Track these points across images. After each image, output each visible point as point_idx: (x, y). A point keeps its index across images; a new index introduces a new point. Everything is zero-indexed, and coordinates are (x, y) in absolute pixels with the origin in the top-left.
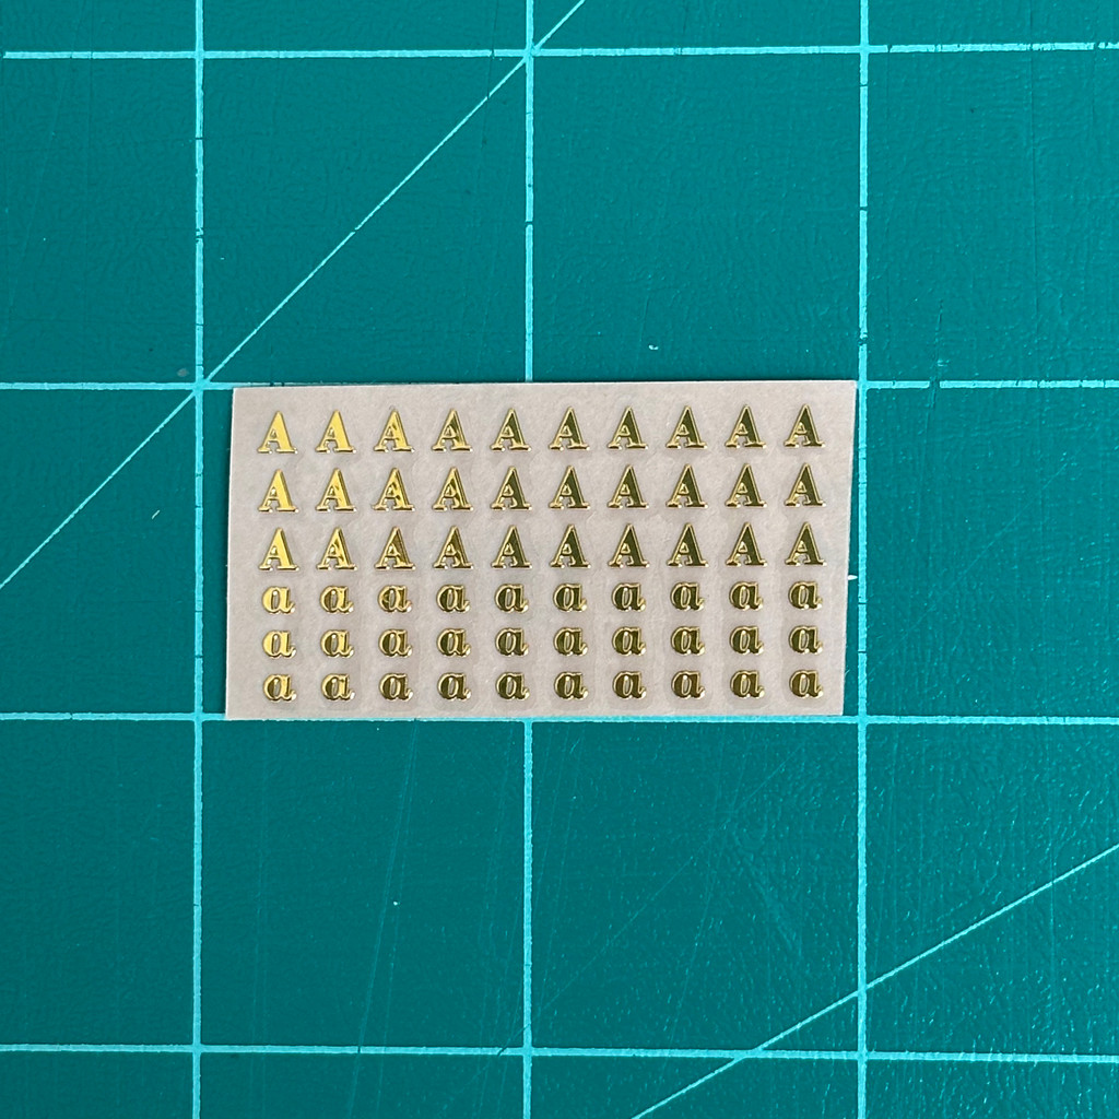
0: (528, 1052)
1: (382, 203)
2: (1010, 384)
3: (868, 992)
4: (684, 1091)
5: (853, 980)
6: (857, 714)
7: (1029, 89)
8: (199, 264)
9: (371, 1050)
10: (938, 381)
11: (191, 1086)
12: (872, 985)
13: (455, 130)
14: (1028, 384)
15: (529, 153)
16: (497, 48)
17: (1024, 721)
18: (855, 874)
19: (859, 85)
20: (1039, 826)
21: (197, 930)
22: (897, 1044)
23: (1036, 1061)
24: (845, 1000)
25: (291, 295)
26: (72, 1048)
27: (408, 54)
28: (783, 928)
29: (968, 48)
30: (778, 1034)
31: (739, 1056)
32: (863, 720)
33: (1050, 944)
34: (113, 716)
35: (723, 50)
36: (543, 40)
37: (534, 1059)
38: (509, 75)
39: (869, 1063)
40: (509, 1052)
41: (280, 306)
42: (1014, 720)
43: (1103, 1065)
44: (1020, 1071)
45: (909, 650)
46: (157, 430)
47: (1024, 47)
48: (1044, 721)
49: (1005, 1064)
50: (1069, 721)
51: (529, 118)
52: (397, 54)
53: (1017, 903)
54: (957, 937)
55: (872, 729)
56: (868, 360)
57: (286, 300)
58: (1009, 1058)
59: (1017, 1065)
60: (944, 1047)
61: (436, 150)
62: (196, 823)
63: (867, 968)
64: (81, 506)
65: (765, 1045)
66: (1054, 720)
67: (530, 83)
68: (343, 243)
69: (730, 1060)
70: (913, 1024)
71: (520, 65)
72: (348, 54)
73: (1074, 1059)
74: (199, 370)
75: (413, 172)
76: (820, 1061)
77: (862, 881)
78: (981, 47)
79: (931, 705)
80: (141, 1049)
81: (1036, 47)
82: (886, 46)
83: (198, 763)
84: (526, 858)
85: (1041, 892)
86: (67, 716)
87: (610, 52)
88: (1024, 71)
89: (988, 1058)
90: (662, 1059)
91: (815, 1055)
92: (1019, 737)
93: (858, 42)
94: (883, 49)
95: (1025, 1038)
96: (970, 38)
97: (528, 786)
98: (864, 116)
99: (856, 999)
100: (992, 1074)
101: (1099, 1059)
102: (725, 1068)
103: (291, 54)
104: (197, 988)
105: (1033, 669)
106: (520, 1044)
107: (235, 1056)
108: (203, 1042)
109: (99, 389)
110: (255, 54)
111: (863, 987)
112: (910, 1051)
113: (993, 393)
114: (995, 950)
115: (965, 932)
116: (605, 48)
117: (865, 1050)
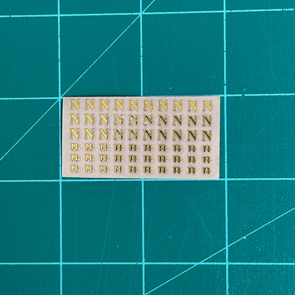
0: (144, 263)
1: (105, 52)
2: (262, 95)
3: (228, 247)
4: (183, 273)
5: (225, 245)
6: (225, 178)
7: (266, 21)
8: (59, 68)
9: (105, 263)
10: (244, 94)
11: (60, 273)
12: (229, 246)
13: (123, 33)
14: (267, 95)
15: (141, 39)
16: (133, 13)
17: (267, 179)
18: (225, 218)
19: (223, 21)
20: (271, 205)
21: (61, 234)
22: (236, 261)
23: (271, 264)
24: (223, 250)
25: (82, 75)
27: (111, 14)
28: (207, 232)
29: (251, 11)
30: (206, 258)
31: (196, 264)
32: (226, 179)
33: (274, 235)
34: (39, 181)
35: (189, 12)
36: (144, 11)
37: (145, 265)
38: (136, 19)
40: (139, 263)
41: (80, 78)
42: (264, 179)
43: (287, 265)
44: (266, 267)
45: (238, 162)
46: (50, 109)
47: (265, 10)
48: (271, 179)
49: (263, 265)
50: (278, 179)
51: (141, 30)
52: (108, 14)
53: (265, 225)
54: (250, 233)
55: (228, 182)
56: (226, 89)
57: (81, 76)
58: (264, 264)
59: (266, 265)
60: (248, 261)
61: (118, 38)
62: (60, 207)
63: (228, 242)
64: (31, 128)
65: (203, 261)
66: (274, 179)
67: (141, 21)
68: (95, 62)
69: (194, 265)
70: (240, 256)
71: (139, 17)
72: (96, 15)
73: (280, 264)
74: (60, 94)
75: (112, 44)
76: (217, 265)
77: (227, 220)
78: (254, 11)
79: (243, 176)
80: (47, 263)
81: (268, 10)
82: (230, 11)
83: (61, 192)
84: (143, 215)
85: (271, 222)
86: (28, 181)
88: (265, 16)
89: (259, 264)
90: (177, 265)
91: (215, 263)
92: (265, 183)
93: (223, 10)
94: (229, 11)
95: (268, 258)
96: (251, 8)
97: (143, 197)
98: (225, 28)
99: (225, 249)
100: (260, 268)
101: (287, 264)
102: (193, 267)
103: (82, 15)
104: (61, 248)
105: (269, 166)
106: (142, 261)
107: (71, 265)
108: (63, 262)
109: (35, 99)
110: (73, 15)
111: (227, 246)
112: (239, 262)
113: (258, 97)
114: (260, 237)
115: (252, 232)
116: (160, 12)
117: (228, 262)
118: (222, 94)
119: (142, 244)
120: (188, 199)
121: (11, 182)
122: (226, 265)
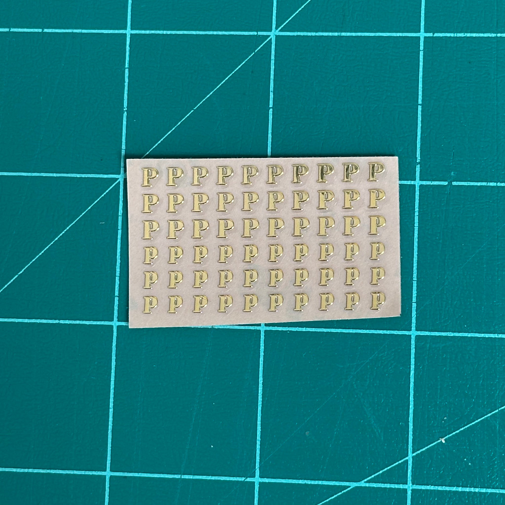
0: (257, 480)
1: (206, 98)
2: (484, 184)
3: (413, 457)
4: (328, 500)
5: (406, 452)
6: (411, 330)
7: (495, 54)
8: (125, 123)
9: (187, 477)
10: (451, 182)
11: (104, 490)
12: (414, 454)
13: (240, 67)
14: (492, 184)
15: (272, 77)
16: (260, 31)
17: (487, 336)
18: (408, 403)
19: (419, 51)
20: (493, 384)
21: (111, 419)
22: (425, 482)
23: (489, 492)
24: (402, 461)
25: (164, 137)
26: (52, 471)
27: (220, 33)
28: (375, 427)
29: (469, 35)
30: (371, 475)
31: (353, 485)
32: (413, 333)
33: (497, 438)
34: (78, 322)
35: (359, 34)
36: (280, 28)
37: (260, 484)
38: (264, 43)
39: (413, 490)
40: (249, 480)
41: (159, 142)
42: (482, 335)
44: (481, 497)
45: (435, 302)
46: (103, 195)
47: (493, 35)
48: (496, 336)
49: (475, 492)
51: (273, 62)
52: (215, 33)
53: (482, 419)
54: (454, 433)
55: (418, 337)
56: (420, 172)
57: (162, 140)
58: (477, 490)
59: (480, 493)
60: (447, 484)
61: (230, 75)
62: (112, 371)
63: (413, 446)
64: (68, 228)
65: (366, 480)
66: (501, 336)
67: (273, 47)
68: (188, 115)
69: (349, 487)
70: (433, 473)
71: (269, 39)
72: (194, 33)
74: (122, 170)
75: (220, 85)
76: (390, 489)
77: (411, 406)
78: (474, 35)
79: (444, 327)
80: (83, 473)
81: (499, 35)
82: (432, 34)
83: (114, 344)
84: (260, 391)
85: (493, 414)
86: (57, 321)
87: (309, 34)
88: (493, 46)
89: (467, 490)
90: (318, 485)
91: (388, 486)
92: (485, 343)
93: (419, 31)
94: (431, 35)
95: (484, 481)
96: (469, 31)
97: (262, 359)
98: (421, 64)
100: (468, 497)
102: (346, 490)
103: (169, 32)
104: (109, 445)
105: (492, 312)
106: (254, 476)
107: (125, 477)
108: (111, 471)
109: (78, 177)
110: (153, 32)
111: (411, 455)
112: (432, 485)
113: (476, 188)
114: (471, 440)
115: (458, 432)
116: (307, 32)
117: (411, 484)
118: (412, 180)
119: (256, 443)
120: (342, 366)
121: (27, 323)
122: (407, 489)
